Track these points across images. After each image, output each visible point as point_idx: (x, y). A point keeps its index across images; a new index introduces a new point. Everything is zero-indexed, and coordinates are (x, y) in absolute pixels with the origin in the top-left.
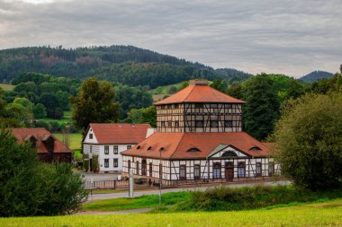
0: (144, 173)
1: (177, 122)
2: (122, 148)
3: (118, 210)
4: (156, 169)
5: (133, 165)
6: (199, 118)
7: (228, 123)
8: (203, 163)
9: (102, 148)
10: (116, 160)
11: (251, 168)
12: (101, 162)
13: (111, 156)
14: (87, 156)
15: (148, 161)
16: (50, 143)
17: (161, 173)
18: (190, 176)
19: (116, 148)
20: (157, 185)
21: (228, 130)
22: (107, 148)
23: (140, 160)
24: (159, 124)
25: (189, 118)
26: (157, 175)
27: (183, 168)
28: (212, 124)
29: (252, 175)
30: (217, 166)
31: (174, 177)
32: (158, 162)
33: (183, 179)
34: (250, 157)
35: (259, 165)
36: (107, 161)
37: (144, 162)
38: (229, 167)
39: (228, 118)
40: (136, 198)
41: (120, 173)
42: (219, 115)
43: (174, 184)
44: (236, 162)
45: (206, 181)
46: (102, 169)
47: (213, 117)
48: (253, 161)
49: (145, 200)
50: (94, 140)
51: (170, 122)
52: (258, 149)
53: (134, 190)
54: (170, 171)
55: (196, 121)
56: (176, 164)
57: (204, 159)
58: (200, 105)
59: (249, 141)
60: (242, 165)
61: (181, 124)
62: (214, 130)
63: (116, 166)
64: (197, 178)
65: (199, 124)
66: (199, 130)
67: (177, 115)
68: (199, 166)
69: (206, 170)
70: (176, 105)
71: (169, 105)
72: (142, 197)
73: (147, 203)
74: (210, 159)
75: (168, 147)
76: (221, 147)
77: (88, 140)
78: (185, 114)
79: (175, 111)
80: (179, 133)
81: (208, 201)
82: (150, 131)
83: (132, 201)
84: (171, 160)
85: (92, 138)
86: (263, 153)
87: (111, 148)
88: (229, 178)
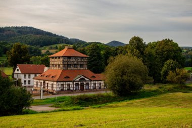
0: (44, 87)
1: (59, 65)
2: (33, 76)
3: (37, 105)
4: (50, 86)
5: (39, 84)
6: (69, 63)
7: (82, 66)
8: (71, 83)
9: (23, 76)
10: (29, 81)
11: (91, 85)
12: (23, 81)
13: (27, 79)
14: (16, 79)
15: (46, 82)
17: (52, 87)
18: (65, 89)
19: (29, 76)
20: (52, 93)
21: (82, 69)
22: (25, 76)
23: (42, 81)
24: (51, 66)
25: (65, 63)
26: (51, 88)
27: (62, 85)
28: (75, 66)
29: (92, 88)
30: (77, 84)
31: (58, 89)
32: (51, 83)
33: (62, 90)
34: (91, 81)
35: (95, 84)
36: (25, 81)
37: (44, 82)
38: (82, 85)
39: (82, 63)
40: (44, 99)
41: (32, 87)
42: (78, 62)
43: (58, 92)
44: (85, 83)
45: (72, 91)
46: (23, 85)
47: (75, 63)
48: (92, 82)
49: (48, 100)
50: (20, 72)
51: (56, 65)
52: (94, 77)
54: (56, 87)
55: (68, 65)
56: (59, 83)
57: (71, 81)
58: (69, 57)
59: (91, 74)
60: (87, 84)
61: (61, 66)
62: (75, 69)
63: (29, 84)
64: (68, 90)
65: (69, 66)
66: (69, 69)
67: (60, 62)
68: (69, 84)
69: (72, 86)
70: (59, 57)
71: (56, 57)
72: (47, 99)
73: (49, 102)
74: (74, 81)
75: (55, 76)
76: (79, 76)
77: (16, 72)
78: (63, 62)
79: (58, 60)
80: (60, 70)
81: (78, 101)
82: (46, 69)
83: (42, 101)
84: (57, 82)
85: (18, 71)
86: (96, 79)
87: (27, 76)
88: (82, 90)
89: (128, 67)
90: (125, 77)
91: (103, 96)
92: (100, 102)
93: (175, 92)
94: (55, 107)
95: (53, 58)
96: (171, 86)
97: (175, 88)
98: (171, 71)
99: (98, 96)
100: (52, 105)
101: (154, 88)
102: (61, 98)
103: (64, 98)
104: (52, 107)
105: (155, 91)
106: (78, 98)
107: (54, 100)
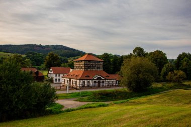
0: (70, 84)
1: (81, 67)
2: (61, 75)
3: (64, 99)
4: (74, 83)
5: (66, 81)
7: (98, 68)
8: (91, 81)
9: (55, 75)
10: (59, 79)
11: (106, 83)
12: (54, 80)
15: (71, 80)
16: (37, 73)
17: (76, 84)
18: (86, 85)
20: (76, 89)
21: (98, 70)
22: (56, 75)
24: (75, 67)
25: (86, 65)
26: (74, 85)
27: (84, 82)
28: (93, 68)
29: (106, 85)
30: (95, 82)
31: (81, 86)
32: (75, 80)
33: (83, 86)
34: (106, 79)
35: (109, 82)
36: (56, 79)
37: (70, 80)
38: (99, 83)
39: (99, 66)
40: (70, 94)
41: (61, 83)
43: (81, 88)
44: (101, 81)
45: (91, 87)
46: (55, 82)
47: (94, 66)
48: (107, 81)
50: (52, 72)
51: (79, 67)
52: (108, 76)
53: (69, 90)
54: (79, 84)
56: (82, 81)
58: (89, 61)
59: (105, 74)
60: (103, 82)
61: (83, 67)
62: (94, 70)
63: (59, 81)
64: (88, 86)
65: (89, 67)
66: (89, 70)
67: (82, 65)
68: (89, 82)
69: (91, 83)
70: (81, 61)
71: (79, 61)
72: (72, 93)
73: (74, 96)
74: (93, 79)
75: (78, 75)
76: (96, 76)
77: (50, 72)
78: (85, 64)
79: (81, 63)
80: (82, 71)
82: (71, 70)
83: (68, 95)
84: (80, 80)
85: (51, 72)
86: (110, 78)
87: (58, 75)
88: (99, 86)
89: (142, 67)
90: (141, 76)
91: (120, 92)
92: (119, 97)
93: (176, 89)
94: (79, 101)
95: (76, 61)
96: (172, 84)
97: (175, 85)
98: (170, 73)
99: (117, 92)
100: (76, 99)
101: (159, 85)
102: (84, 93)
103: (87, 92)
104: (76, 101)
105: (160, 88)
106: (99, 94)
107: (78, 95)
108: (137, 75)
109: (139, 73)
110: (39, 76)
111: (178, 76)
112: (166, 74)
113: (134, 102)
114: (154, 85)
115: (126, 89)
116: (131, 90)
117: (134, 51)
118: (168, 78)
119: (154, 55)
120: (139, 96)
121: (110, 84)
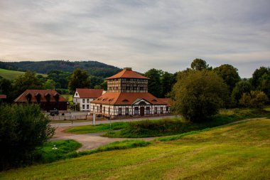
0: (101, 112)
1: (117, 88)
2: (91, 100)
3: (86, 133)
4: (107, 110)
5: (96, 108)
6: (128, 85)
7: (141, 88)
8: (130, 107)
9: (81, 100)
10: (88, 106)
11: (152, 110)
12: (81, 106)
13: (86, 104)
14: (74, 104)
15: (103, 106)
16: (57, 97)
17: (109, 111)
18: (123, 113)
19: (88, 100)
20: (109, 118)
21: (141, 91)
22: (84, 100)
23: (99, 105)
24: (108, 89)
25: (123, 85)
26: (107, 113)
27: (120, 109)
28: (134, 88)
29: (153, 113)
30: (136, 109)
31: (116, 114)
32: (107, 106)
33: (120, 115)
34: (152, 105)
35: (156, 108)
36: (84, 106)
37: (101, 106)
38: (142, 109)
39: (142, 86)
40: (97, 125)
41: (89, 111)
42: (137, 84)
43: (116, 117)
44: (145, 107)
45: (131, 117)
46: (82, 109)
47: (135, 85)
48: (153, 107)
49: (102, 126)
50: (78, 96)
51: (114, 88)
52: (155, 101)
53: (96, 120)
54: (113, 111)
55: (127, 87)
56: (117, 107)
57: (130, 105)
58: (128, 79)
59: (152, 97)
60: (148, 108)
61: (120, 88)
62: (135, 91)
63: (88, 108)
64: (127, 114)
66: (128, 91)
67: (118, 84)
68: (128, 108)
69: (131, 111)
70: (117, 79)
71: (114, 79)
72: (100, 125)
73: (102, 129)
74: (133, 105)
75: (113, 99)
76: (138, 99)
77: (75, 96)
78: (122, 83)
79: (116, 82)
80: (118, 93)
82: (104, 92)
83: (95, 128)
84: (115, 105)
86: (157, 103)
87: (86, 100)
88: (142, 115)
91: (171, 122)
92: (169, 130)
93: (254, 117)
94: (108, 137)
95: (110, 80)
96: (248, 111)
97: (253, 112)
98: (244, 94)
99: (166, 122)
100: (105, 133)
101: (230, 112)
102: (118, 124)
103: (122, 124)
104: (104, 136)
105: (232, 116)
106: (138, 125)
107: (108, 127)
108: (197, 96)
109: (199, 94)
110: (60, 101)
111: (256, 99)
112: (238, 96)
113: (192, 139)
114: (222, 112)
115: (180, 118)
116: (187, 119)
117: (193, 65)
118: (242, 101)
119: (221, 70)
120: (201, 129)
121: (158, 111)
